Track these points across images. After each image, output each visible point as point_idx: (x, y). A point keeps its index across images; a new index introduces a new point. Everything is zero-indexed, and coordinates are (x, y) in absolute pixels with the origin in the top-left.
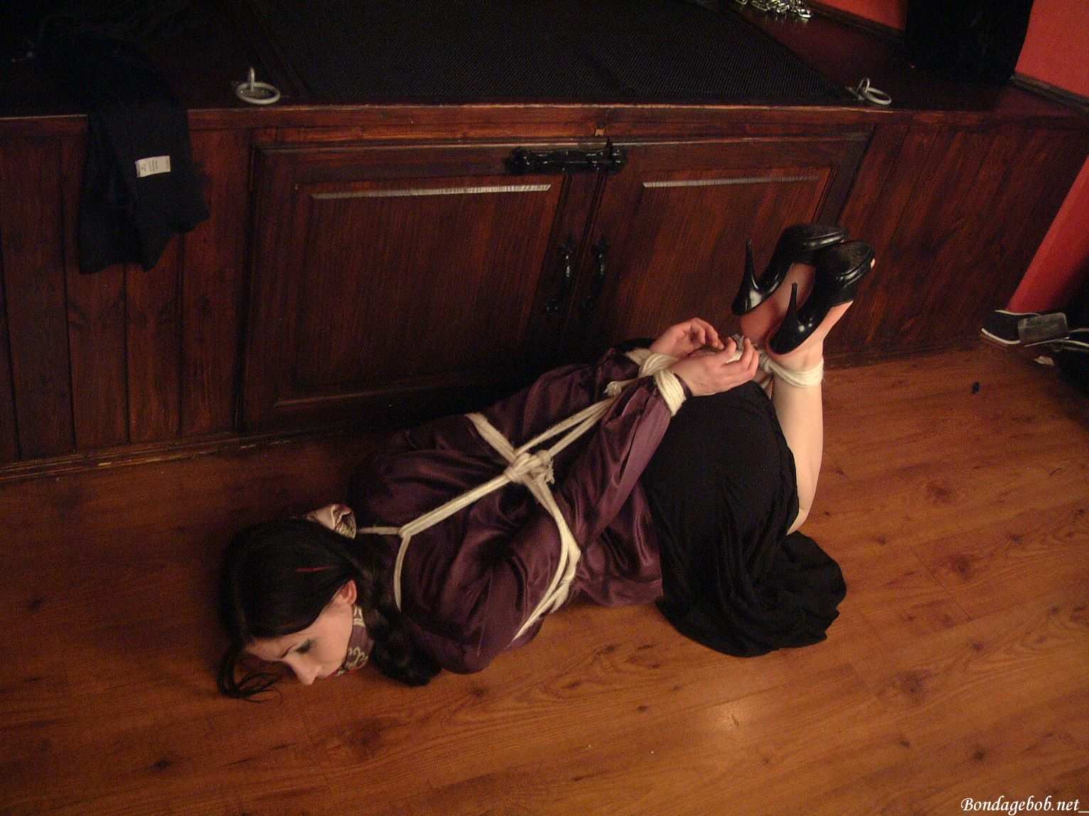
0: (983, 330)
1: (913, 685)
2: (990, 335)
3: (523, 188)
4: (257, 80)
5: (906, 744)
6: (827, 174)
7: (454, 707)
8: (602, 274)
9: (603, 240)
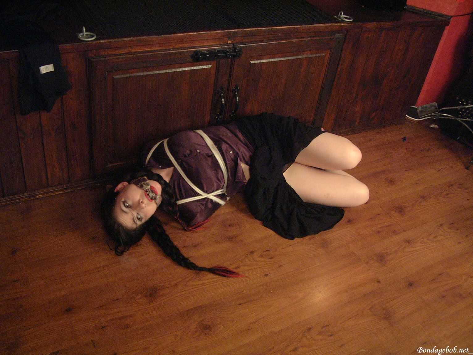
0: (406, 115)
1: (381, 258)
2: (410, 117)
3: (200, 67)
4: (86, 31)
5: (379, 282)
6: (329, 53)
7: (187, 279)
8: (238, 101)
9: (236, 86)
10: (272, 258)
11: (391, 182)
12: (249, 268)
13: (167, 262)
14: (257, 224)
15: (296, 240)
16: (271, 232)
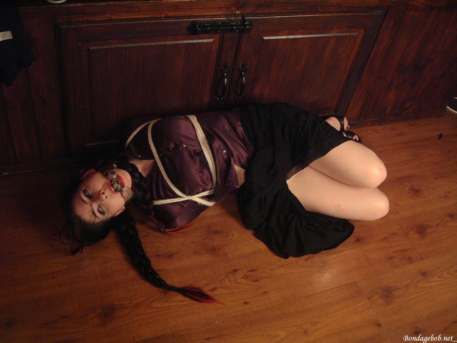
1: (388, 294)
5: (379, 325)
6: (363, 32)
7: (152, 300)
8: (244, 82)
9: (243, 66)
10: (257, 281)
11: (416, 192)
12: (226, 292)
13: (133, 273)
14: (248, 234)
15: (291, 259)
16: (262, 246)
